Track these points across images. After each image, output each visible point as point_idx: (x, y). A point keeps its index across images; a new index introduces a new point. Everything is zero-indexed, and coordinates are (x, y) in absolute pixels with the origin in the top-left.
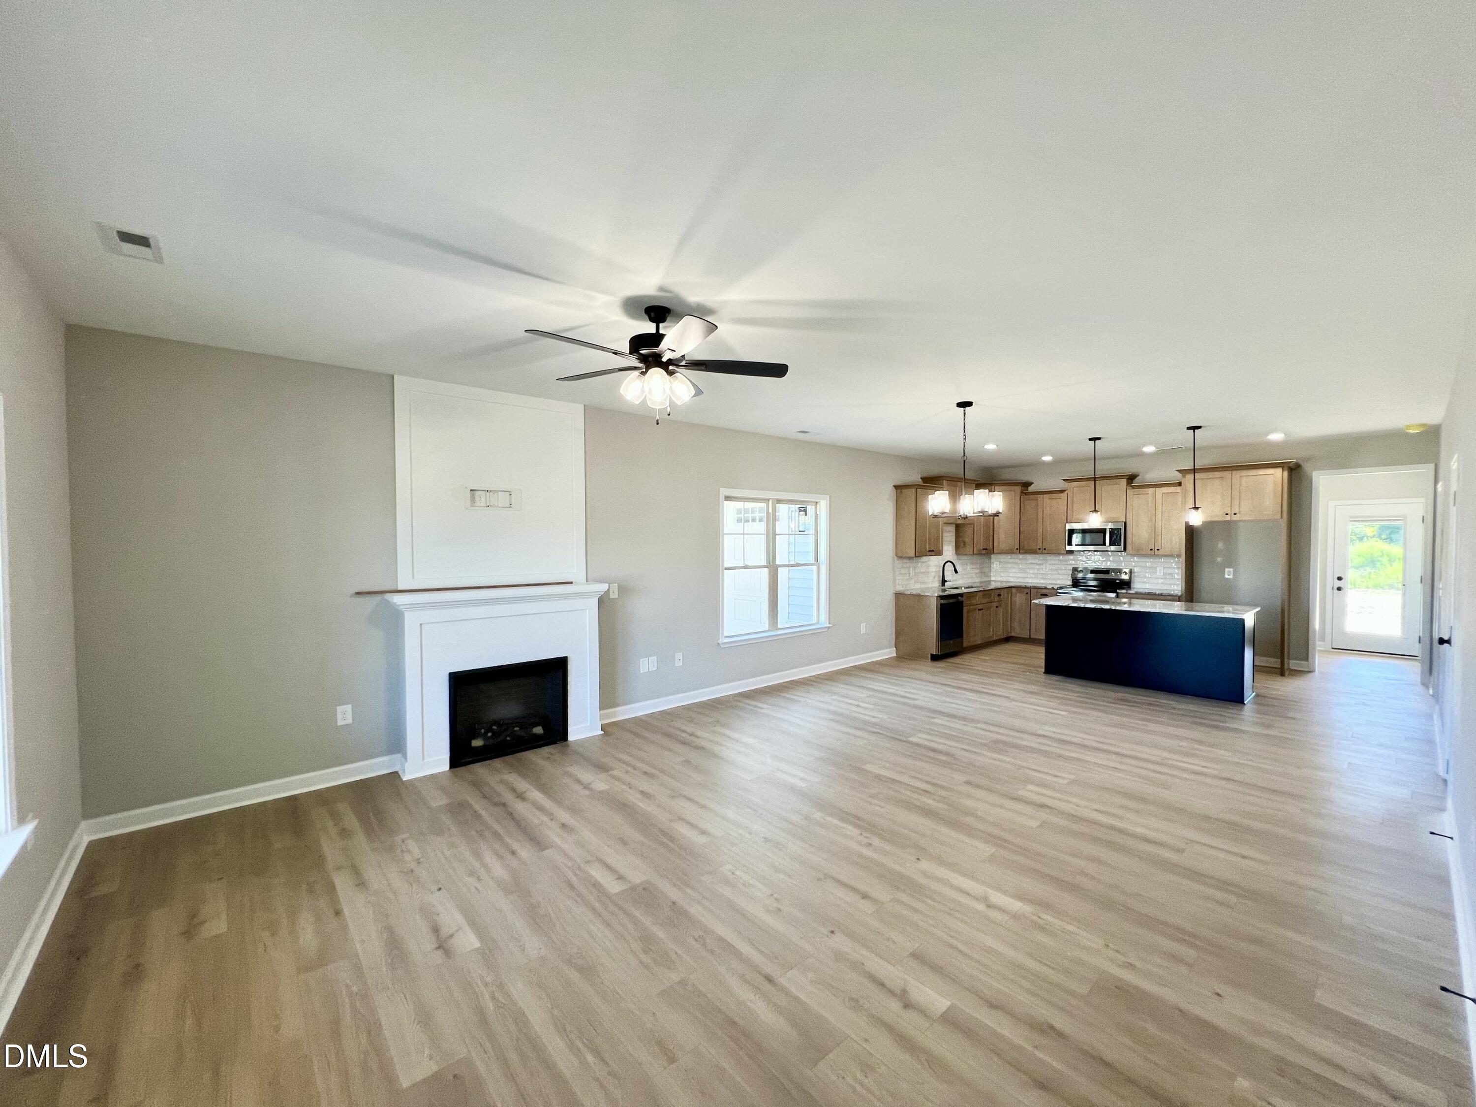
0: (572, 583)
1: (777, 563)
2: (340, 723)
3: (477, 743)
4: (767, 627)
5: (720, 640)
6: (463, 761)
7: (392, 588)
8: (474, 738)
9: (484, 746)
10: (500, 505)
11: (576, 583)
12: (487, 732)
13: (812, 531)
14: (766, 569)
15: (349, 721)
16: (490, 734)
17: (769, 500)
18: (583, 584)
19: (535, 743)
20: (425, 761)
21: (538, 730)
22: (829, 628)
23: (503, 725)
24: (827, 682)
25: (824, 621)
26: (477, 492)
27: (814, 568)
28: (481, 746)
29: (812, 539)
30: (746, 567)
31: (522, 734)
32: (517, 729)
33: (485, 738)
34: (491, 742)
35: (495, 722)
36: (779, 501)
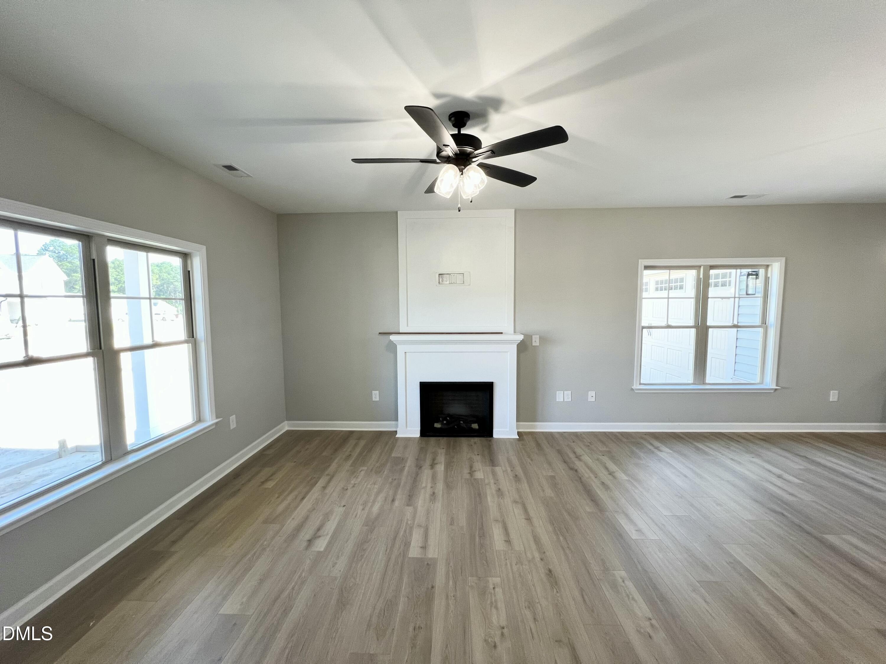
0: (502, 333)
1: (708, 324)
2: (374, 399)
3: (437, 425)
4: (691, 381)
5: (634, 386)
6: (428, 434)
7: (397, 331)
8: (437, 422)
9: (440, 428)
10: (457, 283)
11: (504, 333)
12: (443, 421)
13: (760, 294)
14: (694, 329)
15: (378, 399)
16: (445, 422)
17: (700, 267)
18: (511, 334)
19: (469, 433)
20: (408, 429)
21: (475, 426)
22: (776, 390)
23: (455, 418)
24: (762, 443)
25: (770, 383)
26: (443, 275)
27: (761, 330)
28: (439, 428)
29: (759, 302)
30: (669, 327)
31: (464, 426)
32: (462, 422)
33: (443, 424)
34: (446, 427)
35: (449, 415)
36: (712, 267)
